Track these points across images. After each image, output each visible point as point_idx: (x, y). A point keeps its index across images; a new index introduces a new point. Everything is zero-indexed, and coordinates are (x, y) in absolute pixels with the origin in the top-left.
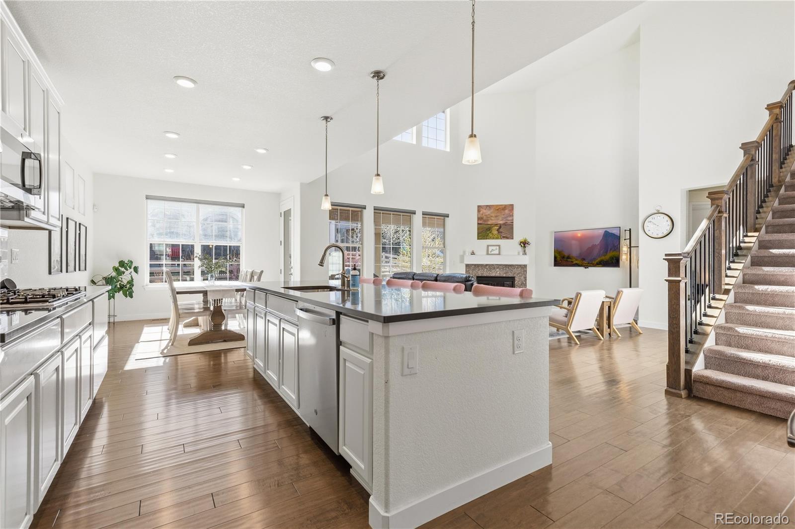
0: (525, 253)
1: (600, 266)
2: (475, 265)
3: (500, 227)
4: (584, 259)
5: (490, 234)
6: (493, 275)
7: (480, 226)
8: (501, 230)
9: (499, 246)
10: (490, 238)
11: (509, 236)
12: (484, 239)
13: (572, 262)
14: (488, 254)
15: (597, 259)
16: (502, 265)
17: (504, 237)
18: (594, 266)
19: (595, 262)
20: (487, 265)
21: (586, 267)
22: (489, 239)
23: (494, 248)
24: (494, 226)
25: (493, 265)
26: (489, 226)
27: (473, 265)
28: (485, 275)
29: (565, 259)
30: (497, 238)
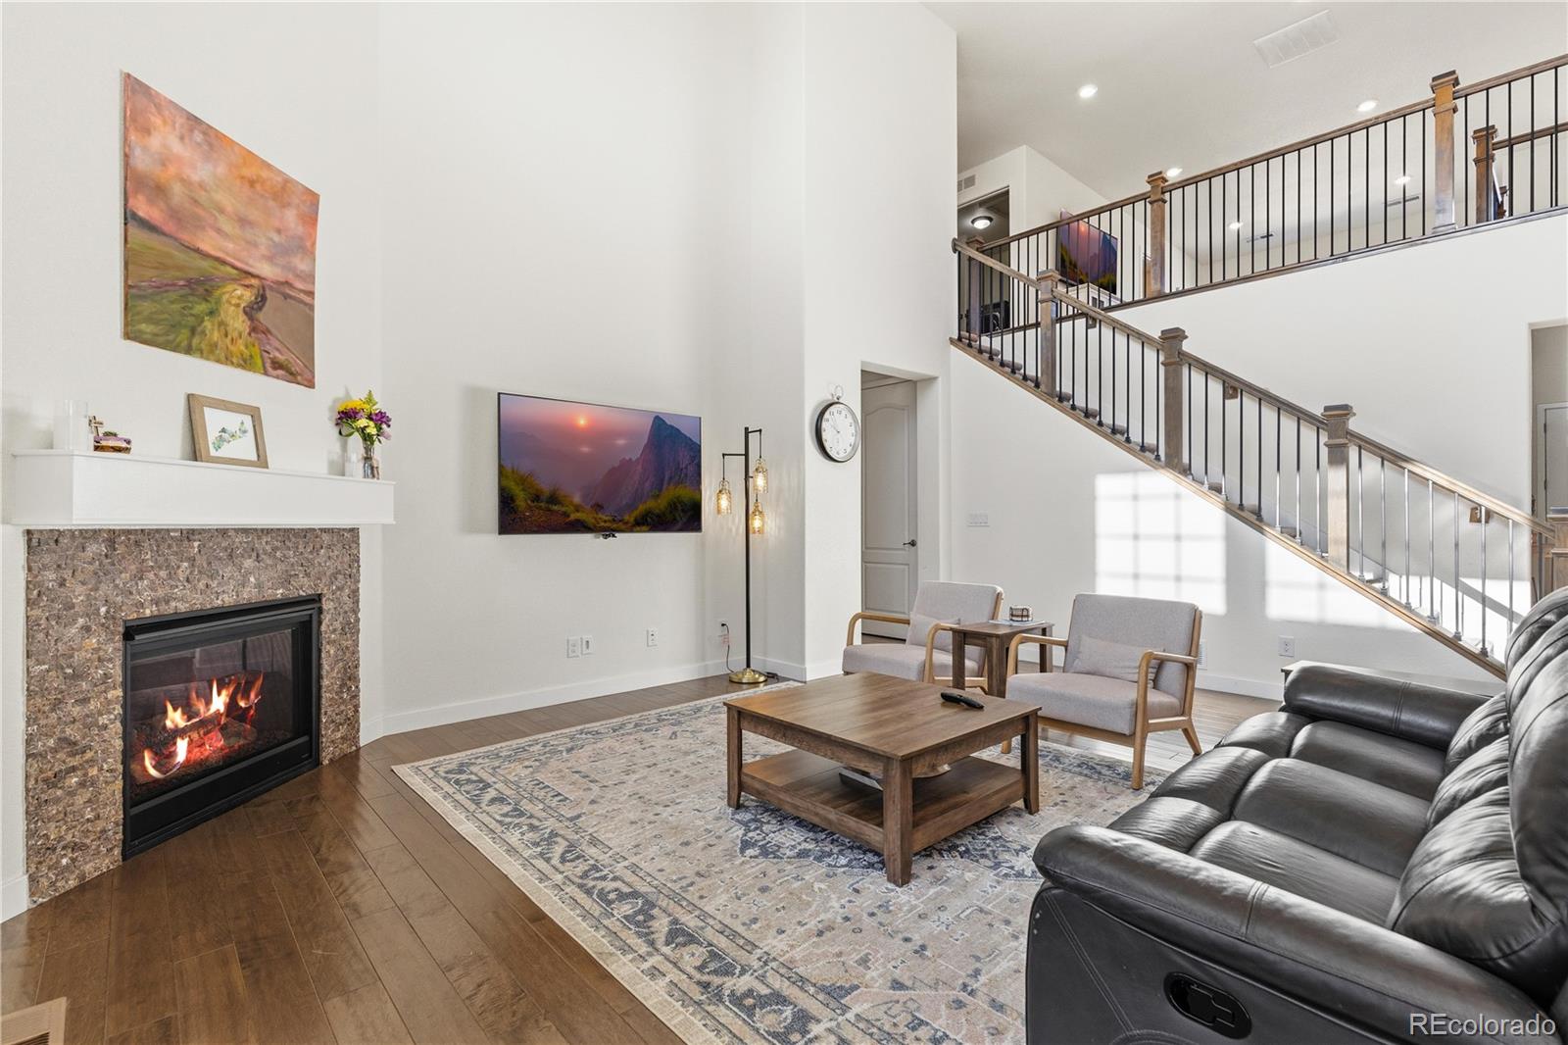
0: (371, 470)
1: (644, 528)
2: (112, 537)
3: (261, 300)
4: (598, 507)
5: (207, 324)
6: (227, 600)
7: (138, 235)
8: (261, 316)
9: (255, 414)
10: (209, 352)
11: (297, 365)
12: (175, 348)
13: (566, 515)
14: (195, 453)
15: (636, 509)
16: (267, 531)
17: (277, 365)
18: (631, 530)
19: (630, 518)
20: (189, 534)
21: (608, 531)
22: (202, 353)
23: (234, 421)
24: (234, 280)
25: (223, 532)
26: (205, 264)
27: (94, 534)
28: (183, 607)
29: (542, 504)
30: (246, 364)
